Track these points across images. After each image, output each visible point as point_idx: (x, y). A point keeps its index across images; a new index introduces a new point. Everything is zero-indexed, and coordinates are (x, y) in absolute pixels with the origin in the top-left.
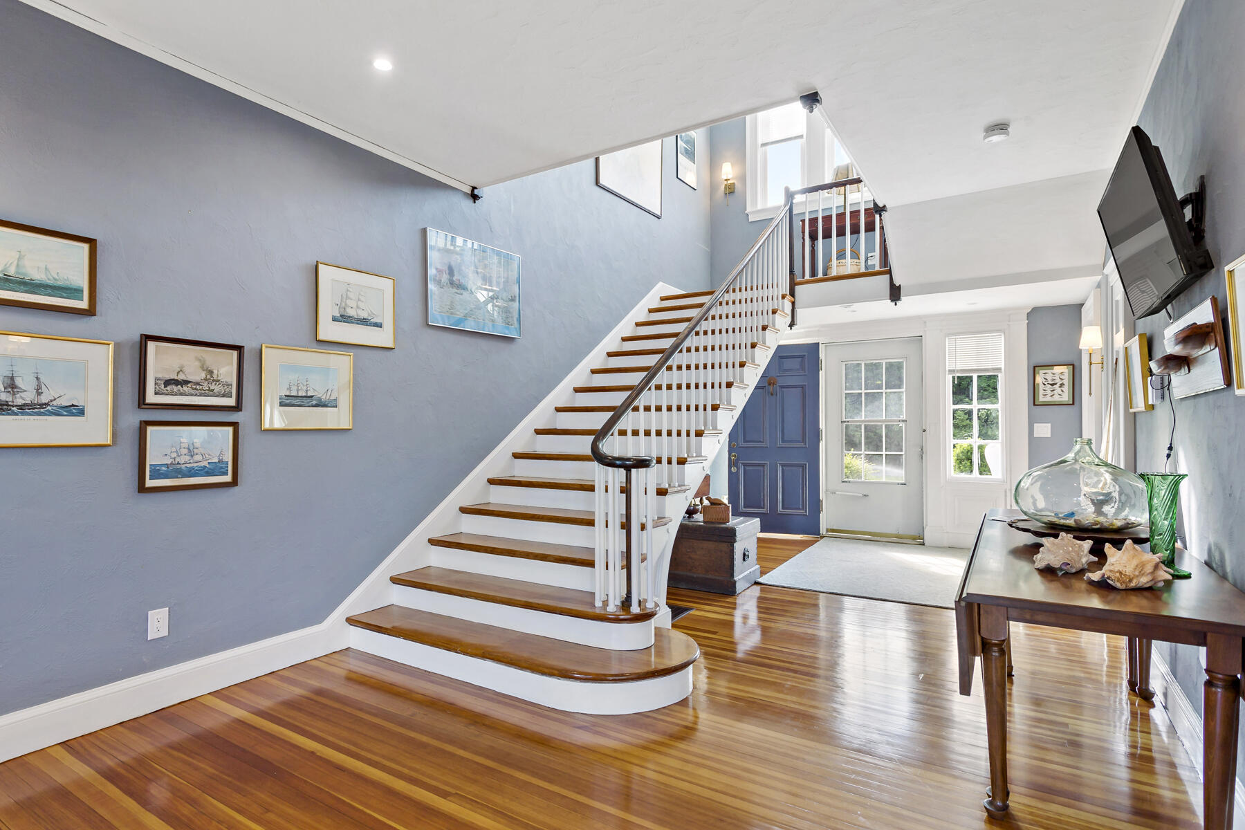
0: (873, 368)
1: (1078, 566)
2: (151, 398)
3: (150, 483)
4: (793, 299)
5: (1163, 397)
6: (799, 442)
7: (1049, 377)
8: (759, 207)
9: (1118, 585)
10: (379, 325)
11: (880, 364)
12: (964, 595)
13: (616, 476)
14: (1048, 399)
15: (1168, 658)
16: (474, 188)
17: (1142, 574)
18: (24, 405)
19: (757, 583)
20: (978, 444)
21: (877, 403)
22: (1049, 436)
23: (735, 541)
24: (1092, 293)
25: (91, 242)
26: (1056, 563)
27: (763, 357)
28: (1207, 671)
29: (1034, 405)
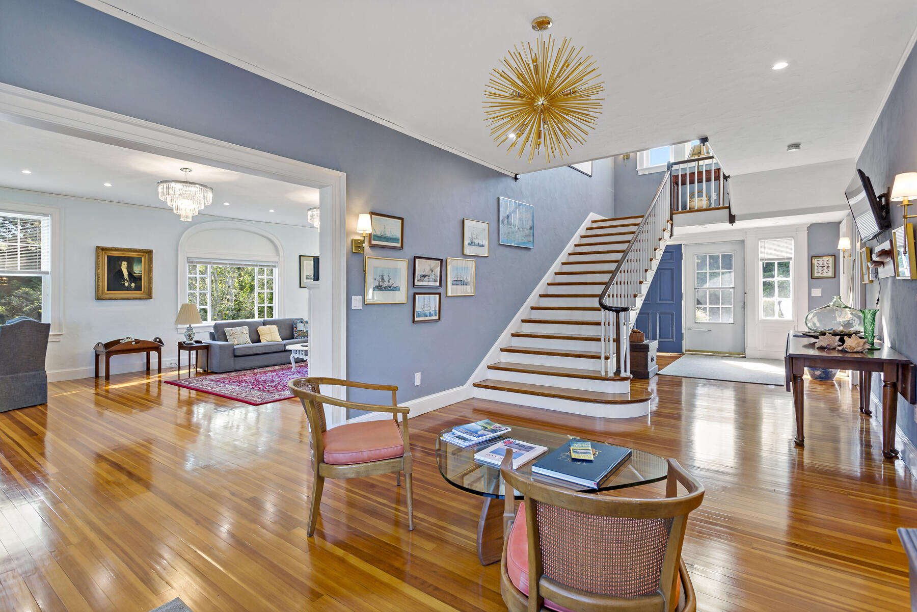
0: (714, 258)
1: (834, 346)
2: (417, 283)
3: (416, 319)
4: (671, 222)
5: (876, 277)
6: (669, 300)
7: (821, 263)
8: (645, 167)
9: (849, 351)
10: (483, 246)
11: (718, 256)
12: (788, 354)
13: (612, 315)
14: (820, 275)
15: (878, 395)
16: (516, 175)
17: (858, 346)
18: (386, 287)
19: (657, 374)
20: (778, 301)
21: (716, 279)
22: (820, 295)
23: (649, 351)
24: (845, 219)
25: (402, 219)
26: (825, 345)
27: (659, 254)
28: (884, 381)
29: (812, 278)
